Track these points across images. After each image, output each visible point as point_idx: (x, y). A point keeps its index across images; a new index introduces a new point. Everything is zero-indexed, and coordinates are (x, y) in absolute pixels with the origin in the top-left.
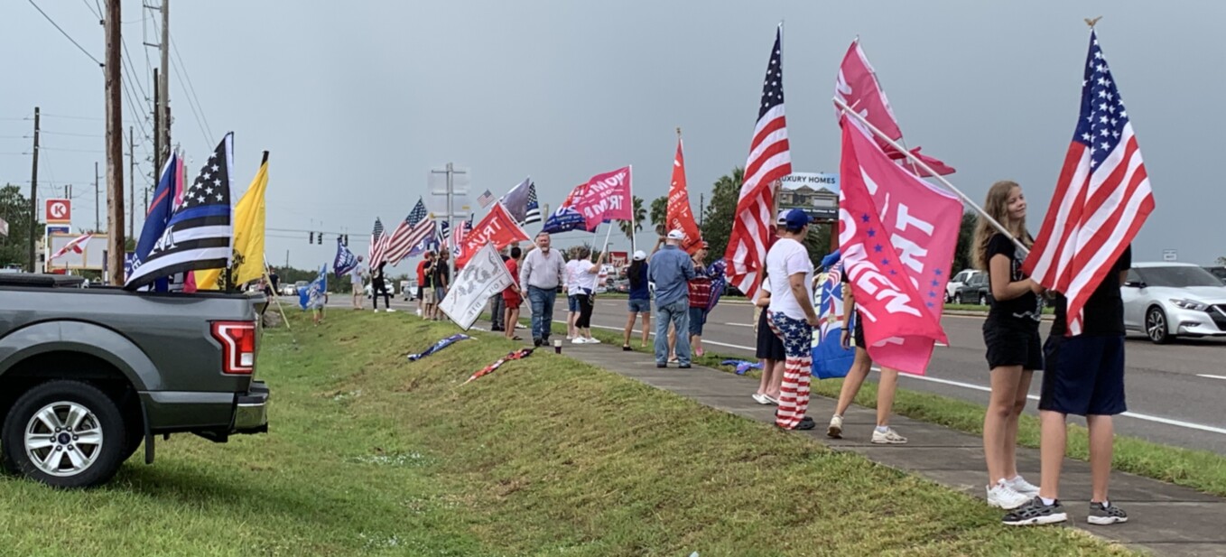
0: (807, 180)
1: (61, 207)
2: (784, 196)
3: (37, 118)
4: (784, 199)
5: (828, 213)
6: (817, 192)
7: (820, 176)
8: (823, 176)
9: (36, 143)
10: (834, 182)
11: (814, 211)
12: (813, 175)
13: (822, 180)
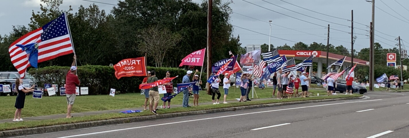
1: (392, 56)
3: (329, 28)
9: (328, 36)
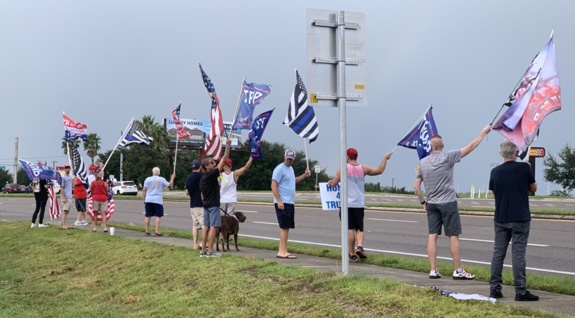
0: (186, 123)
2: (173, 133)
4: (173, 135)
5: (199, 143)
6: (192, 131)
7: (193, 121)
8: (196, 121)
10: (202, 125)
11: (191, 142)
12: (190, 121)
13: (195, 124)
